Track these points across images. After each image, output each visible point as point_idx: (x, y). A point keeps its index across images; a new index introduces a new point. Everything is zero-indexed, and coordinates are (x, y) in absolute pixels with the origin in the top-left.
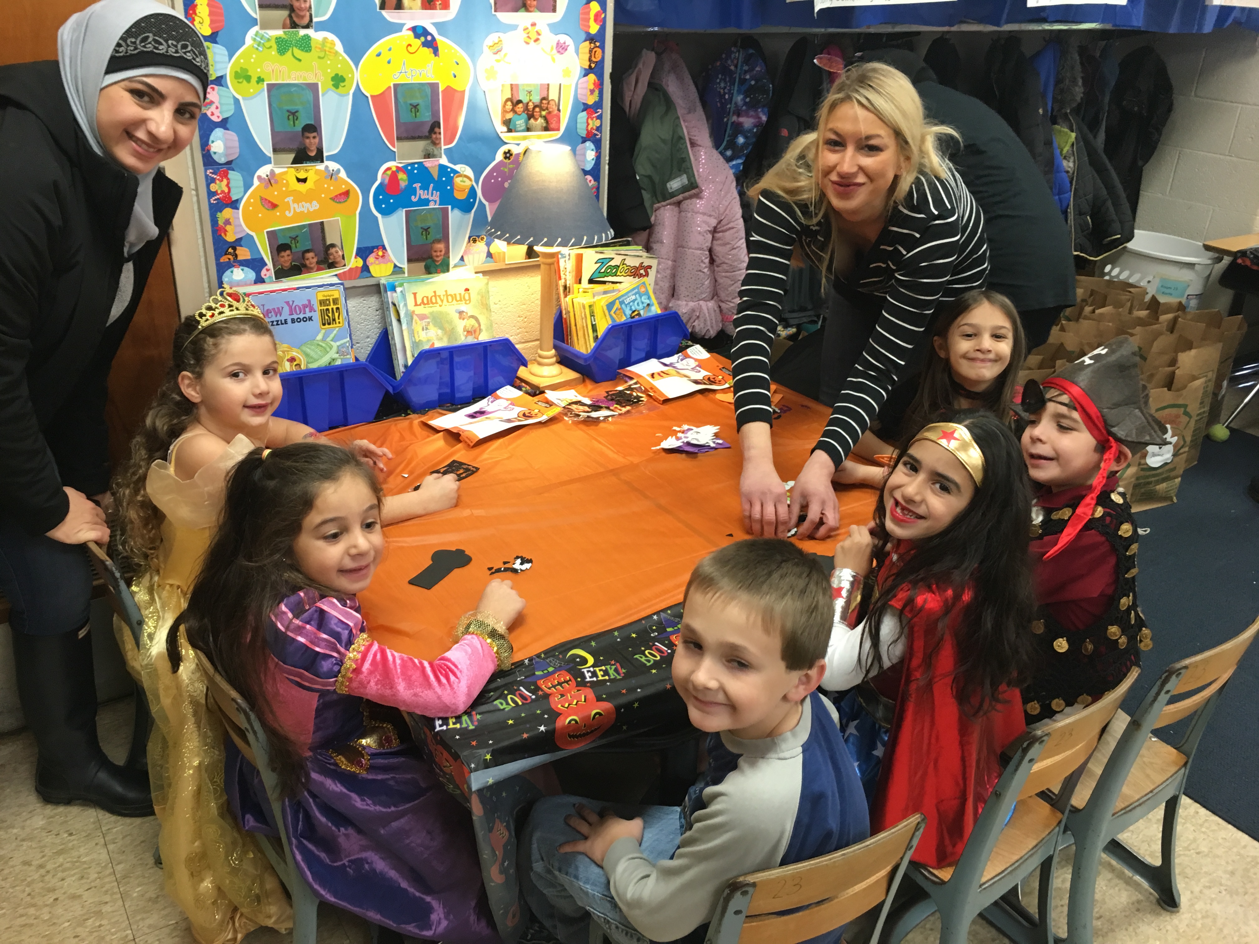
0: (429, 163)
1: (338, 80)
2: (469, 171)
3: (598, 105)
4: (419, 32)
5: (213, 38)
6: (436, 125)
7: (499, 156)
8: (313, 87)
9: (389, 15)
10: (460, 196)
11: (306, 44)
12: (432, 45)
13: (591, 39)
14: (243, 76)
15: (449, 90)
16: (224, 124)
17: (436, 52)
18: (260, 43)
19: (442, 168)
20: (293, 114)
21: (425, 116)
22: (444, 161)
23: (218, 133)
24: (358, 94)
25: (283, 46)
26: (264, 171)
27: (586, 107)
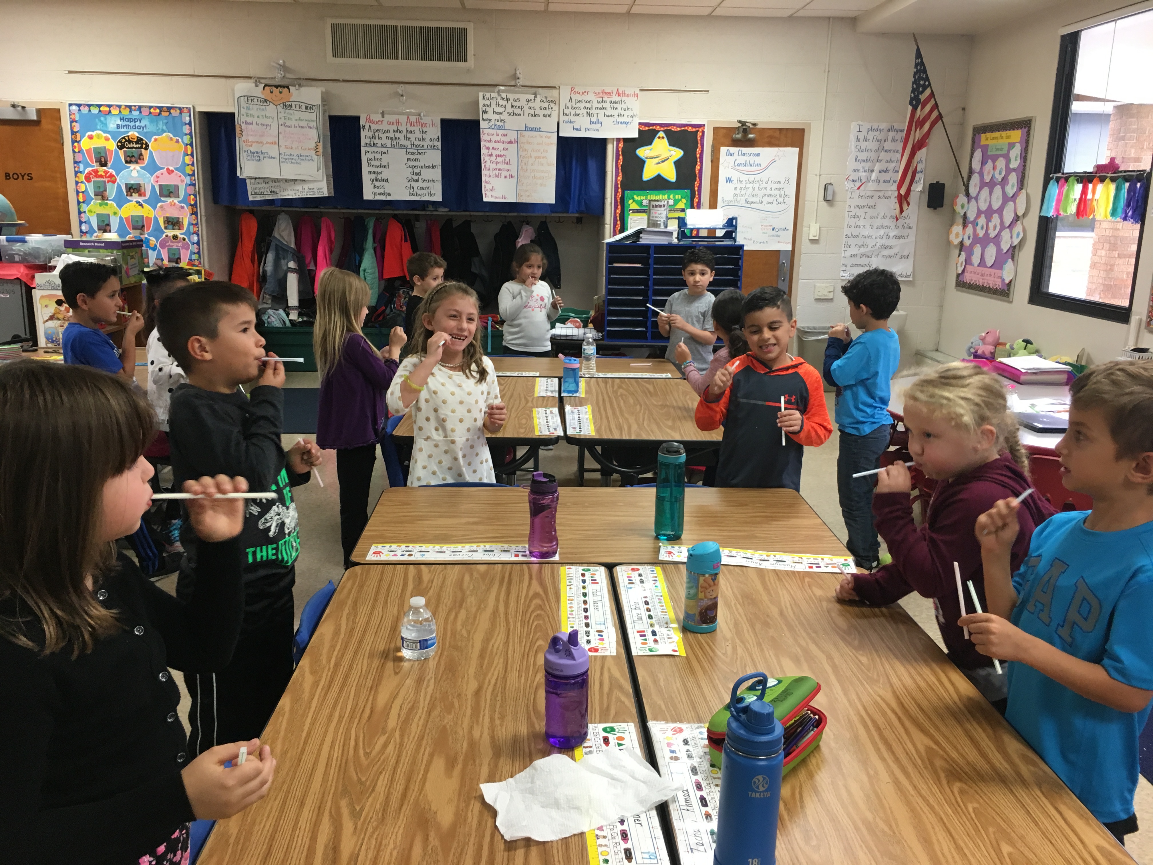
0: (142, 236)
1: (115, 213)
2: (154, 239)
3: (197, 224)
4: (138, 202)
5: (83, 202)
6: (143, 226)
7: (164, 236)
8: (109, 215)
9: (129, 198)
10: (152, 246)
11: (107, 204)
12: (141, 205)
13: (192, 205)
14: (90, 211)
15: (147, 217)
16: (85, 222)
17: (143, 207)
18: (95, 204)
19: (146, 238)
20: (103, 221)
21: (140, 224)
22: (146, 236)
23: (83, 224)
24: (121, 218)
25: (101, 205)
26: (95, 234)
27: (193, 224)
